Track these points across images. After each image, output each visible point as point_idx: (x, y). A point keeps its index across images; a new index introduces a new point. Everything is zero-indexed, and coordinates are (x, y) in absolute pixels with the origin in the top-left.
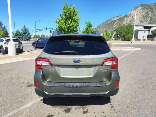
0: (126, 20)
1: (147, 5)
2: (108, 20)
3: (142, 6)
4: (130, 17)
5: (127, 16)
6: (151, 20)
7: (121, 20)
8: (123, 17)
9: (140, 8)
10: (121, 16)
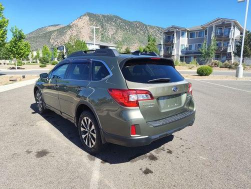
0: (69, 32)
1: (95, 15)
2: (40, 29)
3: (90, 15)
4: (75, 29)
5: (69, 27)
6: (103, 37)
7: (62, 31)
8: (64, 27)
9: (87, 18)
10: (61, 26)
